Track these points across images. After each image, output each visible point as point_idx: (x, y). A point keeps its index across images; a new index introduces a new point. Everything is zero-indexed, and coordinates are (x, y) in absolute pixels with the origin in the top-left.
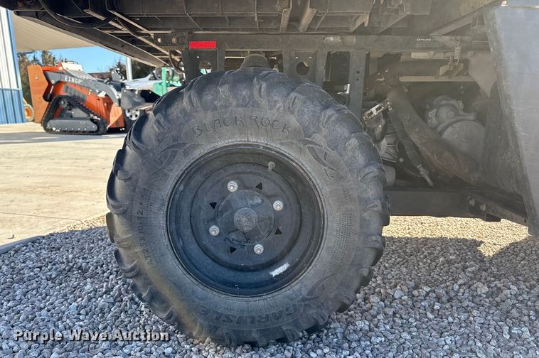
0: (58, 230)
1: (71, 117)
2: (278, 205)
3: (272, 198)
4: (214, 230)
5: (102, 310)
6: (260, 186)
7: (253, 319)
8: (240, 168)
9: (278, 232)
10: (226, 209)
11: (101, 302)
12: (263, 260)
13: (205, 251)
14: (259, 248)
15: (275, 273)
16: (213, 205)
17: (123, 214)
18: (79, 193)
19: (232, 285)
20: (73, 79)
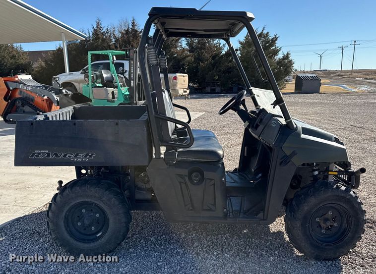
0: (27, 214)
1: (24, 112)
2: (97, 215)
3: (96, 213)
4: (79, 224)
5: (46, 248)
6: (92, 210)
7: (91, 250)
8: (85, 206)
9: (98, 223)
10: (82, 217)
11: (46, 246)
12: (95, 231)
13: (77, 230)
14: (93, 228)
15: (98, 235)
16: (78, 217)
17: (51, 222)
18: (34, 189)
19: (84, 240)
20: (25, 87)
